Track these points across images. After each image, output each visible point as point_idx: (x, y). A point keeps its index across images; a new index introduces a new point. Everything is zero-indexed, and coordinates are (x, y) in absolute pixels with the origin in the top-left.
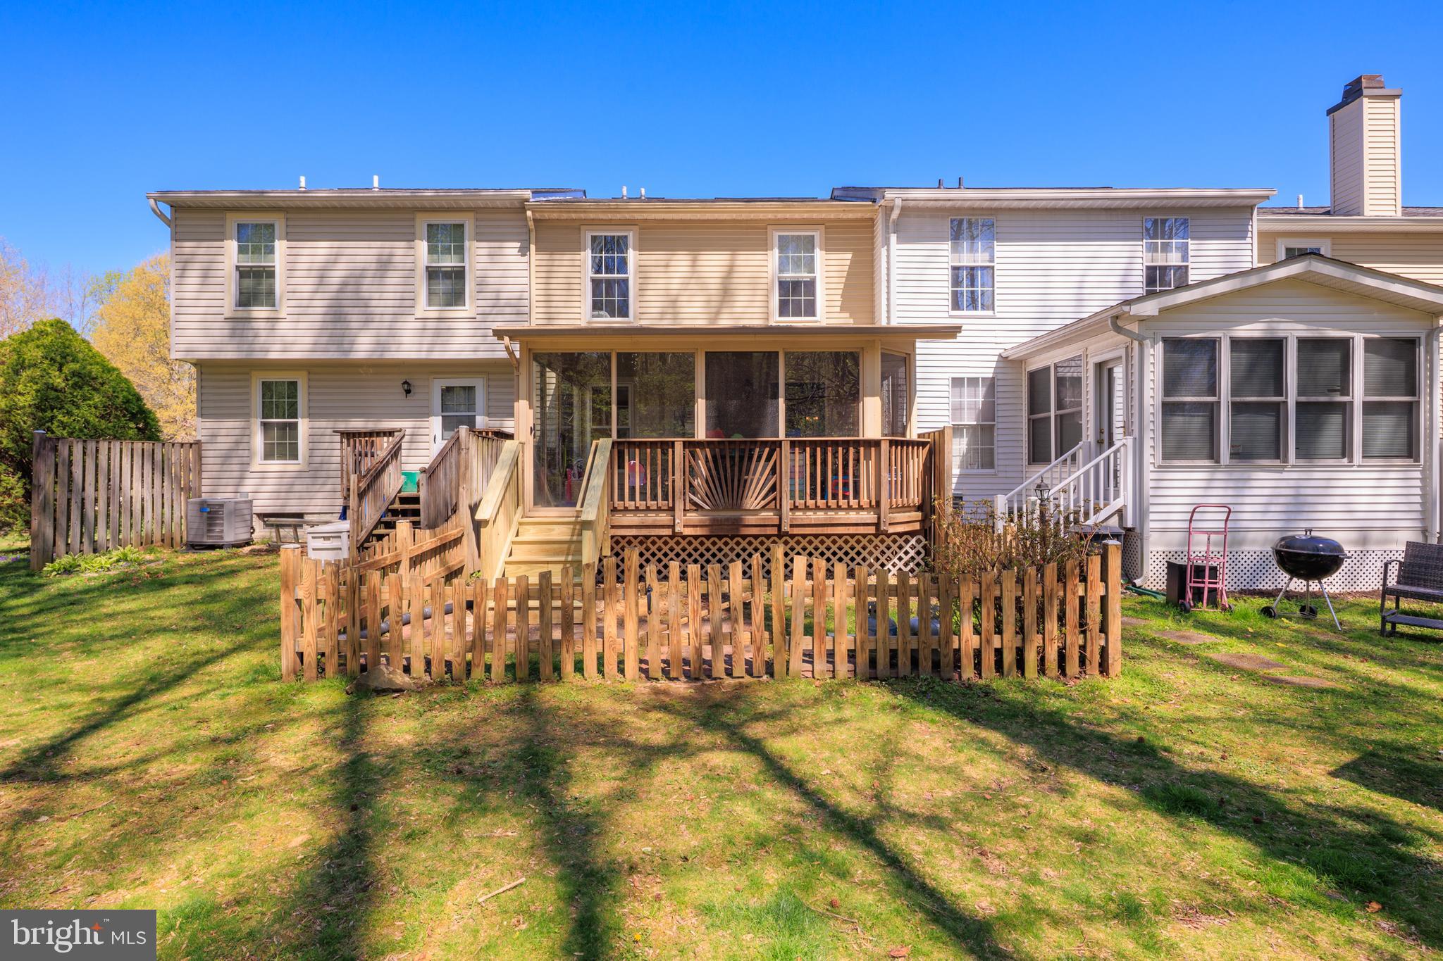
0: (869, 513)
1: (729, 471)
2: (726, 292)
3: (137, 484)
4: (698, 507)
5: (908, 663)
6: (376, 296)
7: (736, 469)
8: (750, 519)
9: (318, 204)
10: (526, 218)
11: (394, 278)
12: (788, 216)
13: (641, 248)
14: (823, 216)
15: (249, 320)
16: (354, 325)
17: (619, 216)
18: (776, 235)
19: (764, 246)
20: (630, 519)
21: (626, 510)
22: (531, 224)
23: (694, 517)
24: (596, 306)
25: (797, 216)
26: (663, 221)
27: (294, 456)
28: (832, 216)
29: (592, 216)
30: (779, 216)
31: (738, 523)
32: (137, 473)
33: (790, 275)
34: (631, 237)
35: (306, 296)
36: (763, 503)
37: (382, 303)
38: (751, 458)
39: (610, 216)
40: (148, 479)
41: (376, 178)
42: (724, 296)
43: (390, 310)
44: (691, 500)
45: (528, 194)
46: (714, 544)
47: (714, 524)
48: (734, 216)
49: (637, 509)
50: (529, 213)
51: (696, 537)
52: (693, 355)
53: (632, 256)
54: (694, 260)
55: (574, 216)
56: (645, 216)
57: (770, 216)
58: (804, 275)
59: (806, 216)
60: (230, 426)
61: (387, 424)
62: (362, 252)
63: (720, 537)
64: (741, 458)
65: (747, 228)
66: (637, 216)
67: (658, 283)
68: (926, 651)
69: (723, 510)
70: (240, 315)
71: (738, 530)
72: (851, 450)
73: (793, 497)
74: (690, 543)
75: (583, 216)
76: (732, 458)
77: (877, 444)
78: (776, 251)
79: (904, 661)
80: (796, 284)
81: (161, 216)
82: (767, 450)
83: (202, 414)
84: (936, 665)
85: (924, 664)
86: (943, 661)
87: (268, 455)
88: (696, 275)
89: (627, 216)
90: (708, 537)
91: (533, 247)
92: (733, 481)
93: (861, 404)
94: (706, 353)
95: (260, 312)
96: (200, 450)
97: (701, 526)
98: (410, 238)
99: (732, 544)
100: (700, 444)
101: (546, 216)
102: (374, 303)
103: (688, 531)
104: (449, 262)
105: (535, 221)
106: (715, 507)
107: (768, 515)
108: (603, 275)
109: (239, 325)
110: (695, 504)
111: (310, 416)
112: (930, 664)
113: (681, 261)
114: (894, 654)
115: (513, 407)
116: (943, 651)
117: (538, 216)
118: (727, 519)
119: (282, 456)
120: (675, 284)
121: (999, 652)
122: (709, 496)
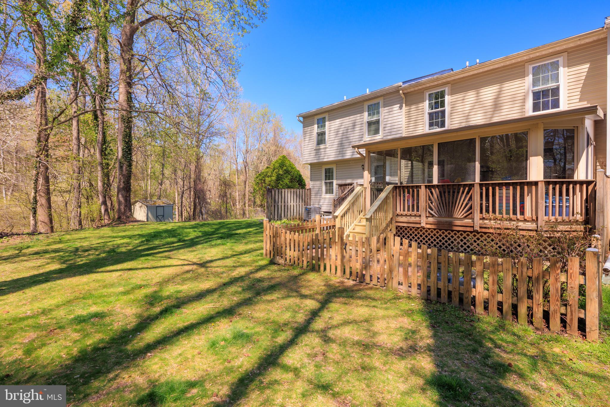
0: (532, 224)
1: (447, 199)
2: (497, 105)
3: (292, 201)
4: (433, 216)
5: (446, 296)
6: (352, 135)
7: (451, 198)
8: (458, 223)
9: (336, 107)
10: (400, 95)
11: (357, 128)
12: (538, 54)
13: (452, 93)
14: (565, 47)
15: (319, 149)
16: (346, 147)
17: (440, 82)
18: (531, 68)
19: (523, 75)
20: (404, 219)
21: (402, 215)
22: (403, 96)
23: (431, 220)
24: (431, 125)
25: (544, 53)
26: (464, 78)
27: (333, 193)
28: (572, 45)
29: (428, 85)
30: (532, 56)
31: (451, 224)
32: (292, 199)
33: (541, 87)
34: (447, 90)
35: (333, 139)
36: (465, 215)
37: (354, 137)
38: (458, 192)
39: (436, 83)
40: (295, 200)
41: (368, 90)
42: (495, 108)
43: (357, 140)
44: (429, 212)
45: (401, 84)
46: (437, 232)
47: (438, 224)
48: (502, 64)
49: (406, 215)
50: (401, 92)
51: (429, 229)
52: (432, 146)
53: (447, 98)
54: (478, 93)
55: (420, 87)
56: (453, 78)
57: (525, 58)
58: (551, 85)
59: (551, 51)
60: (318, 183)
61: (349, 181)
62: (347, 121)
63: (440, 230)
64: (454, 192)
65: (512, 68)
66: (449, 79)
67: (460, 108)
68: (456, 293)
69: (444, 217)
70: (318, 148)
71: (452, 227)
72: (518, 188)
73: (481, 212)
74: (426, 231)
75: (424, 86)
76: (449, 192)
77: (536, 183)
78: (531, 76)
79: (444, 295)
80: (545, 93)
81: (300, 121)
82: (467, 188)
83: (311, 180)
84: (461, 300)
85: (455, 299)
86: (465, 300)
87: (326, 193)
88: (479, 100)
89: (444, 81)
90: (435, 229)
91: (404, 105)
92: (449, 203)
93: (528, 162)
94: (439, 144)
95: (322, 146)
96: (310, 191)
97: (434, 224)
98: (362, 112)
99: (446, 233)
100: (434, 186)
101: (409, 91)
102: (351, 138)
103: (428, 226)
104: (375, 118)
105: (403, 93)
106: (440, 216)
107: (468, 221)
108: (434, 110)
109: (317, 150)
110: (431, 214)
111: (336, 179)
112: (458, 300)
113: (471, 96)
114: (439, 291)
115: (363, 174)
116: (465, 295)
117: (405, 91)
118: (446, 222)
119: (330, 193)
120: (467, 108)
121: (500, 304)
122: (439, 211)
